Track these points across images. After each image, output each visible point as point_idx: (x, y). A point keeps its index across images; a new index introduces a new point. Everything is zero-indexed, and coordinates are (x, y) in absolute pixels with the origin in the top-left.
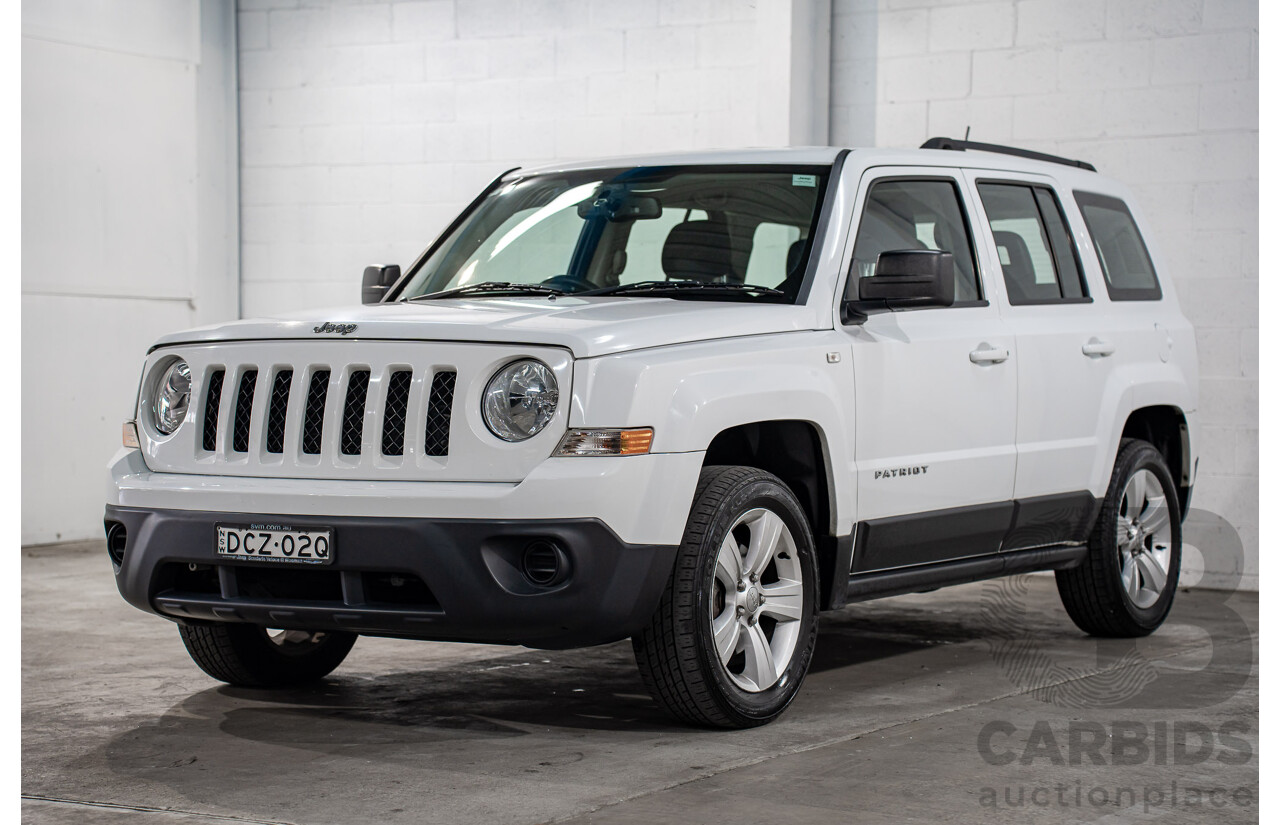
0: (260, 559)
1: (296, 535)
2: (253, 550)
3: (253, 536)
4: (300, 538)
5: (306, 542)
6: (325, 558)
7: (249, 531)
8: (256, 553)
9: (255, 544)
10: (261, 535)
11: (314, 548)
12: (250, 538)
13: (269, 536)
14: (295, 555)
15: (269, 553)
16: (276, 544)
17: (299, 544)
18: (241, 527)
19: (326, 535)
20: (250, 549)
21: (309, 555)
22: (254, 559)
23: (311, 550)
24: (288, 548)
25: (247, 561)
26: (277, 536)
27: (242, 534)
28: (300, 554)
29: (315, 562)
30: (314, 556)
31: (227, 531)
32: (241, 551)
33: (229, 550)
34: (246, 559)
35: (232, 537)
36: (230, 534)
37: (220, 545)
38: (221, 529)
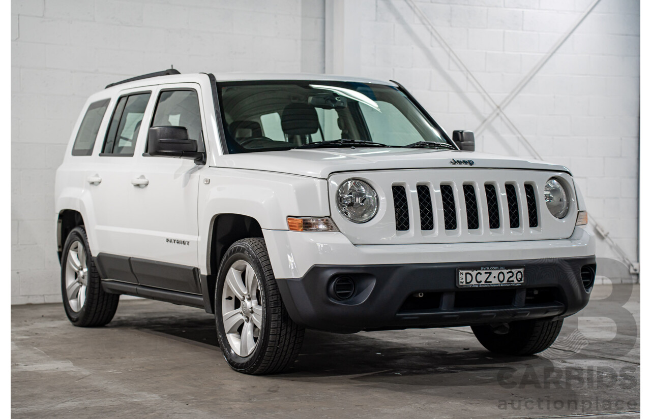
0: (486, 286)
1: (505, 271)
2: (481, 281)
3: (481, 274)
4: (508, 273)
5: (511, 274)
6: (521, 282)
7: (478, 271)
8: (483, 283)
9: (482, 277)
10: (486, 273)
11: (515, 277)
12: (479, 275)
13: (490, 273)
14: (505, 282)
15: (491, 282)
16: (495, 277)
17: (507, 276)
18: (473, 269)
19: (522, 270)
20: (479, 281)
21: (513, 281)
22: (483, 286)
23: (514, 279)
24: (501, 278)
25: (479, 288)
26: (495, 273)
27: (474, 273)
28: (508, 281)
29: (517, 285)
30: (516, 282)
31: (464, 272)
32: (474, 282)
33: (466, 283)
34: (477, 286)
35: (468, 275)
36: (466, 274)
37: (460, 281)
38: (461, 271)
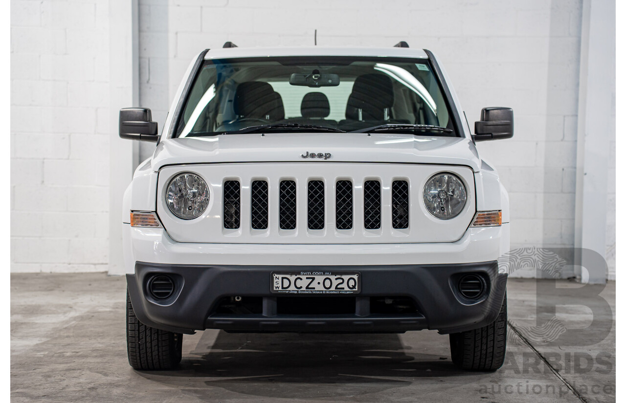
0: (307, 292)
1: (333, 278)
2: (301, 287)
3: (301, 279)
4: (336, 279)
5: (341, 281)
6: (354, 290)
7: (298, 276)
8: (304, 289)
9: (303, 283)
10: (307, 278)
11: (348, 285)
12: (298, 281)
13: (313, 279)
14: (333, 288)
15: (314, 288)
16: (319, 283)
17: (335, 283)
18: (292, 273)
19: (356, 277)
20: (298, 286)
21: (343, 288)
22: (303, 292)
23: (344, 285)
24: (328, 285)
25: (298, 294)
26: (320, 278)
27: (293, 278)
28: (336, 288)
29: (348, 293)
30: (347, 289)
31: (280, 276)
32: (292, 288)
33: (283, 288)
34: (296, 292)
35: (284, 280)
36: (283, 278)
37: (275, 285)
38: (276, 275)
